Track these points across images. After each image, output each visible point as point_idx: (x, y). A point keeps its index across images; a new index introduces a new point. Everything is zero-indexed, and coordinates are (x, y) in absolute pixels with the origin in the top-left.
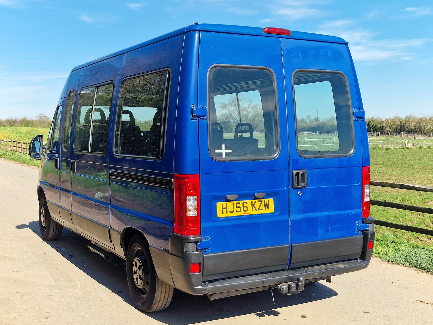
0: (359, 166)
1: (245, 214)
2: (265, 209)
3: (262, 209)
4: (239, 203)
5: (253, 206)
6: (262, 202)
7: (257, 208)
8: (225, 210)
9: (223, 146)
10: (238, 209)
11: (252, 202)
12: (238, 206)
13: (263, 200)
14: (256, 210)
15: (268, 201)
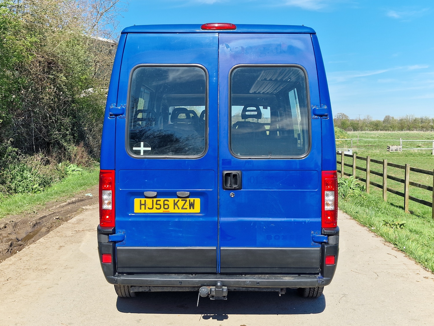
0: (317, 169)
1: (166, 211)
2: (190, 208)
3: (186, 209)
5: (175, 204)
6: (186, 201)
7: (180, 207)
8: (143, 207)
9: (142, 143)
10: (158, 207)
11: (174, 200)
12: (158, 203)
13: (188, 199)
14: (179, 209)
15: (194, 200)
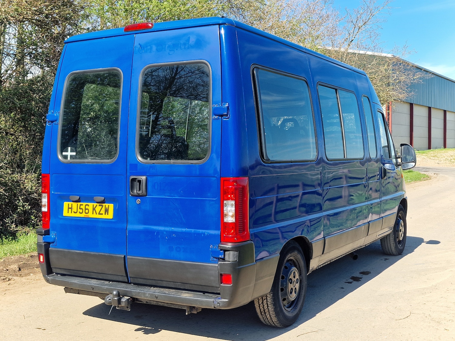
0: (216, 176)
1: (86, 216)
2: (105, 214)
3: (102, 214)
4: (82, 205)
5: (94, 209)
6: (102, 206)
7: (98, 212)
8: (70, 210)
9: (69, 148)
10: (81, 211)
11: (93, 205)
12: (81, 207)
13: (104, 204)
14: (96, 214)
15: (109, 206)
